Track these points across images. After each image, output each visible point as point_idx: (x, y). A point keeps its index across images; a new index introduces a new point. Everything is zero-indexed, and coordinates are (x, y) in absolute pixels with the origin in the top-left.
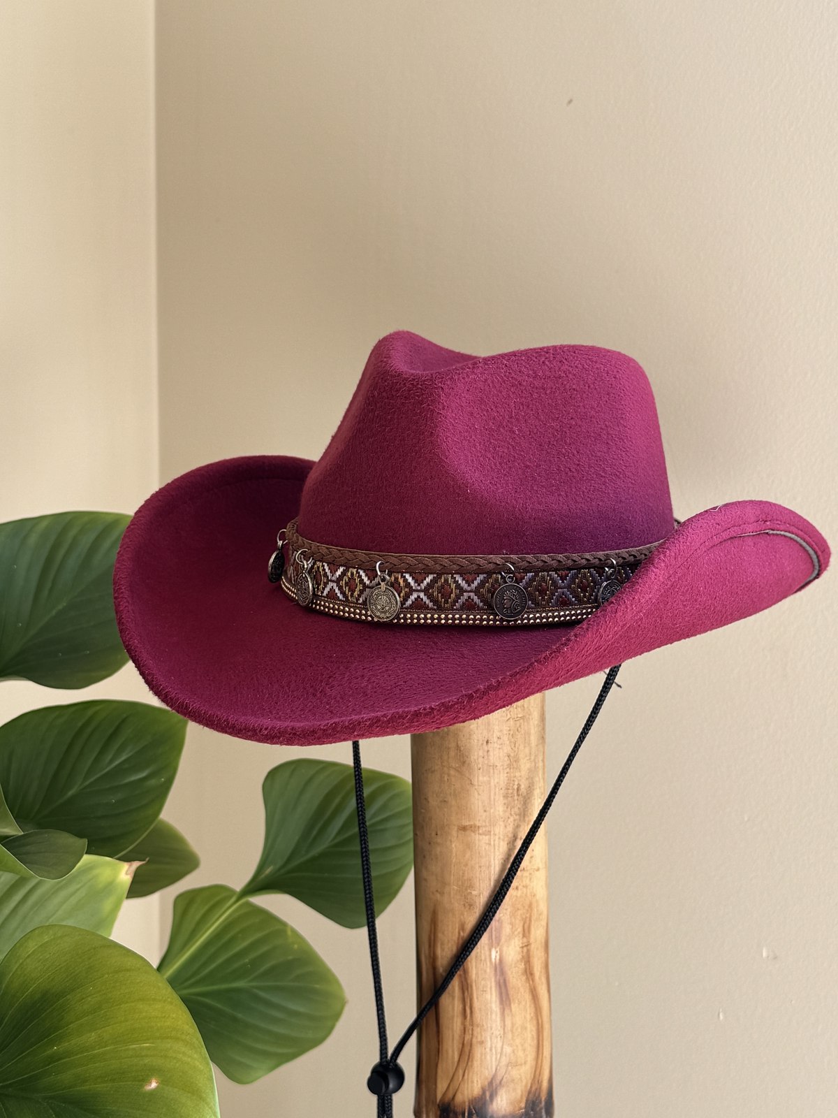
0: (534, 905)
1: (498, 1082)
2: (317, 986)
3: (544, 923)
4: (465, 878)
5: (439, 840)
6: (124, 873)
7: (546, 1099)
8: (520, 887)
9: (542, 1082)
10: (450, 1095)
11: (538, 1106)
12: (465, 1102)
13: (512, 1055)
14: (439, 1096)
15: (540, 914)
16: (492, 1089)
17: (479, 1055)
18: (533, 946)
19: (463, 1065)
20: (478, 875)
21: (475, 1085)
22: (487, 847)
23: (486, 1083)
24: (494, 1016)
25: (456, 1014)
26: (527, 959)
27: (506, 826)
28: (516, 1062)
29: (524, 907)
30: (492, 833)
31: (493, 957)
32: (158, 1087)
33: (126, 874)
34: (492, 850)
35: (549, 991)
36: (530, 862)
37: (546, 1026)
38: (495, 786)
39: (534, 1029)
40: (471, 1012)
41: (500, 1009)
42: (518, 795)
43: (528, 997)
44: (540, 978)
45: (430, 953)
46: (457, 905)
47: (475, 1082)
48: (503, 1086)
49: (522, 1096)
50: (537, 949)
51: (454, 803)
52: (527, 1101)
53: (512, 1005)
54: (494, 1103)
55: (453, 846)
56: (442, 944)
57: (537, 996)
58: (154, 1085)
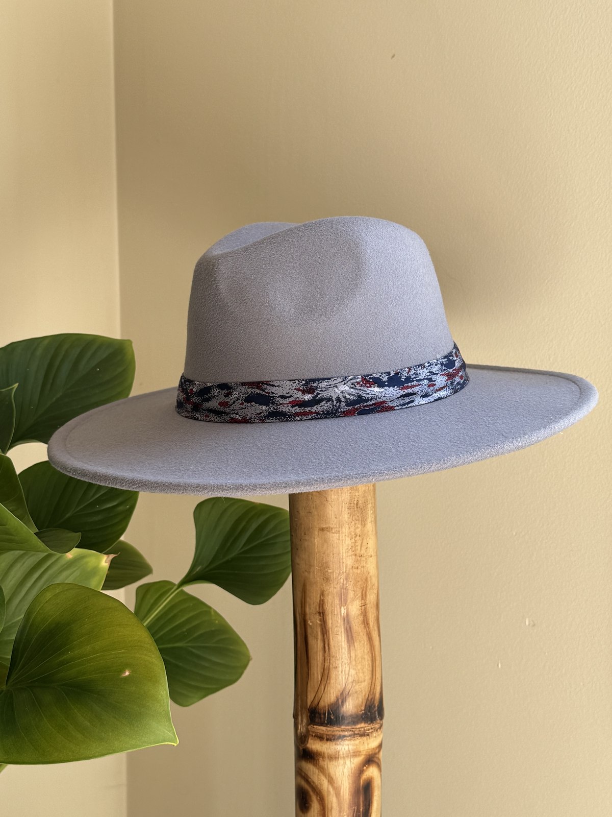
0: (369, 579)
1: (347, 693)
2: (231, 647)
3: (375, 591)
4: (324, 561)
5: (307, 538)
6: (104, 561)
7: (378, 705)
8: (359, 567)
9: (375, 694)
10: (316, 702)
11: (373, 709)
12: (325, 707)
13: (356, 676)
14: (309, 703)
15: (373, 586)
16: (342, 697)
17: (334, 676)
18: (368, 606)
19: (324, 683)
20: (332, 560)
21: (332, 695)
22: (337, 541)
23: (339, 694)
24: (343, 650)
25: (319, 650)
26: (364, 614)
27: (349, 528)
28: (358, 680)
29: (362, 580)
30: (341, 532)
31: (342, 612)
32: (129, 674)
33: (106, 562)
34: (341, 543)
35: (379, 636)
36: (366, 551)
37: (378, 658)
38: (342, 502)
39: (370, 659)
40: (329, 648)
41: (347, 646)
42: (357, 508)
43: (365, 638)
44: (373, 627)
45: (302, 611)
46: (318, 579)
47: (332, 693)
48: (350, 696)
49: (362, 703)
50: (371, 608)
51: (316, 513)
52: (366, 706)
53: (355, 643)
54: (344, 707)
55: (316, 541)
56: (310, 605)
57: (371, 638)
58: (127, 673)
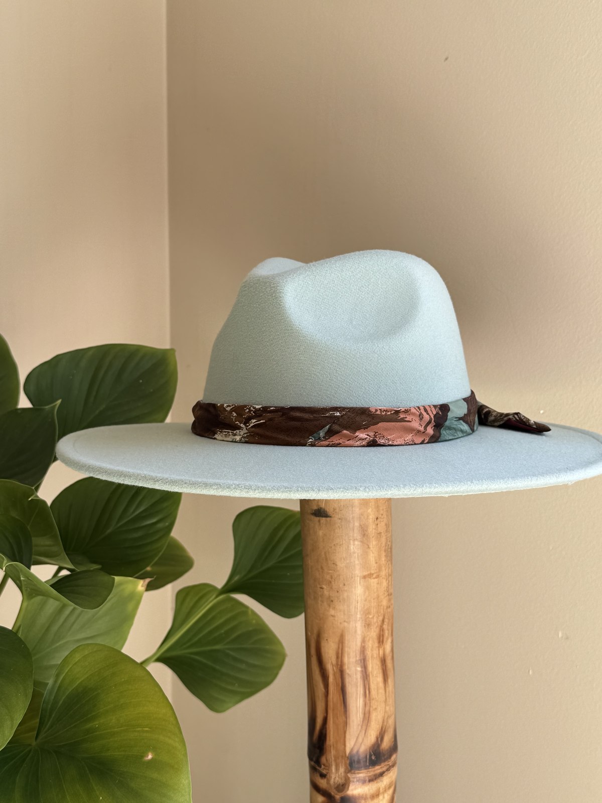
5: (346, 588)
6: (140, 586)
12: (365, 751)
14: (348, 752)
25: (359, 695)
30: (381, 578)
33: (142, 586)
40: (370, 693)
47: (372, 735)
